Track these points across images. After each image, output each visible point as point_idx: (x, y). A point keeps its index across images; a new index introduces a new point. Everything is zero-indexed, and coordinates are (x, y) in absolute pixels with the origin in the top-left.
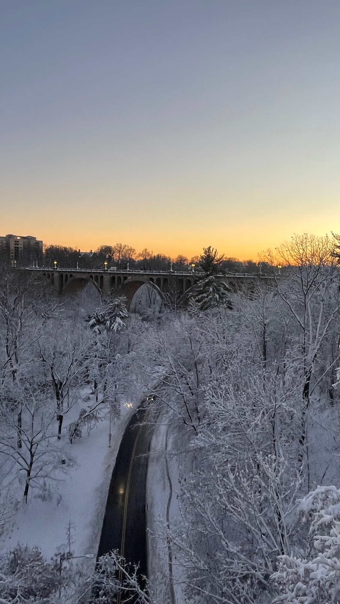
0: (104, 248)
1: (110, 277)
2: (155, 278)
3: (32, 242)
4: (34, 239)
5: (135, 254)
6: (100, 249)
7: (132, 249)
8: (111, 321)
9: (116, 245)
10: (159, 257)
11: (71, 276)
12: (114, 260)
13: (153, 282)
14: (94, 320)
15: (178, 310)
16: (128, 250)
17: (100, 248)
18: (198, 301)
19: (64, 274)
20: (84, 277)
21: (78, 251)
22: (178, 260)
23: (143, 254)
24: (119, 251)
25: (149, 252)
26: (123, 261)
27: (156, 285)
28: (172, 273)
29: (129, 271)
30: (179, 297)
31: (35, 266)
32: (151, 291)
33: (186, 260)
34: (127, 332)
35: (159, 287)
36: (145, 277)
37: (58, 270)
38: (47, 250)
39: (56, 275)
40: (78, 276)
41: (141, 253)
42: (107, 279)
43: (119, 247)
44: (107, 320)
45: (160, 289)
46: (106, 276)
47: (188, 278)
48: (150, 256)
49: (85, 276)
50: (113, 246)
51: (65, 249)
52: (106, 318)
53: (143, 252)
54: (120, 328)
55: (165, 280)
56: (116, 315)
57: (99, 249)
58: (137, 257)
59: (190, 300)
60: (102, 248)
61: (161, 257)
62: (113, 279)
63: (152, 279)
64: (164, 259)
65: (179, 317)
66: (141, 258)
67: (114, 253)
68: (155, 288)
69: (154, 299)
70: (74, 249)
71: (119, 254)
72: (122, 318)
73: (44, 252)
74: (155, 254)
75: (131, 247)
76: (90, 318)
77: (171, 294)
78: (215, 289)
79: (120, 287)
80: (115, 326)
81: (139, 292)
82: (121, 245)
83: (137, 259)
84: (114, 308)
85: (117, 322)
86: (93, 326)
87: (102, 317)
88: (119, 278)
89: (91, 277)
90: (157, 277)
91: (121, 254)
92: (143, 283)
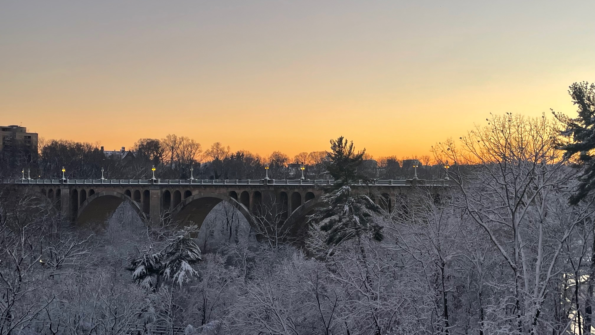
0: (145, 144)
1: (161, 192)
2: (239, 192)
3: (19, 137)
4: (22, 130)
5: (200, 151)
6: (140, 146)
7: (194, 144)
8: (172, 267)
9: (166, 139)
10: (239, 156)
11: (92, 192)
12: (163, 164)
13: (236, 199)
14: (143, 267)
15: (282, 244)
16: (187, 146)
17: (138, 144)
18: (324, 228)
19: (79, 190)
20: (115, 194)
21: (100, 149)
22: (273, 160)
24: (173, 148)
25: (224, 148)
26: (178, 164)
27: (241, 204)
28: (269, 181)
29: (194, 181)
30: (281, 223)
31: (26, 176)
32: (230, 214)
33: (286, 159)
34: (200, 286)
35: (247, 205)
36: (223, 190)
37: (68, 183)
38: (45, 148)
39: (65, 191)
40: (104, 192)
41: (211, 150)
42: (156, 195)
43: (172, 142)
44: (165, 267)
45: (249, 209)
46: (155, 192)
47: (296, 190)
48: (225, 156)
49: (118, 193)
50: (162, 139)
51: (79, 146)
52: (163, 264)
53: (213, 148)
54: (188, 280)
55: (258, 195)
56: (180, 259)
57: (136, 146)
58: (204, 157)
59: (310, 227)
60: (142, 142)
61: (243, 155)
62: (166, 195)
63: (234, 194)
64: (249, 159)
65: (290, 259)
66: (211, 159)
67: (163, 151)
68: (240, 208)
69: (237, 227)
70: (94, 146)
71: (173, 153)
72: (192, 262)
73: (40, 152)
74: (234, 151)
75: (192, 141)
76: (135, 264)
77: (268, 217)
78: (352, 206)
79: (179, 209)
80: (181, 276)
81: (211, 216)
82: (175, 137)
83: (204, 161)
84: (178, 246)
85: (184, 269)
86: (142, 277)
87: (157, 262)
88: (178, 194)
89: (128, 193)
90: (242, 191)
91: (175, 152)
92: (217, 201)
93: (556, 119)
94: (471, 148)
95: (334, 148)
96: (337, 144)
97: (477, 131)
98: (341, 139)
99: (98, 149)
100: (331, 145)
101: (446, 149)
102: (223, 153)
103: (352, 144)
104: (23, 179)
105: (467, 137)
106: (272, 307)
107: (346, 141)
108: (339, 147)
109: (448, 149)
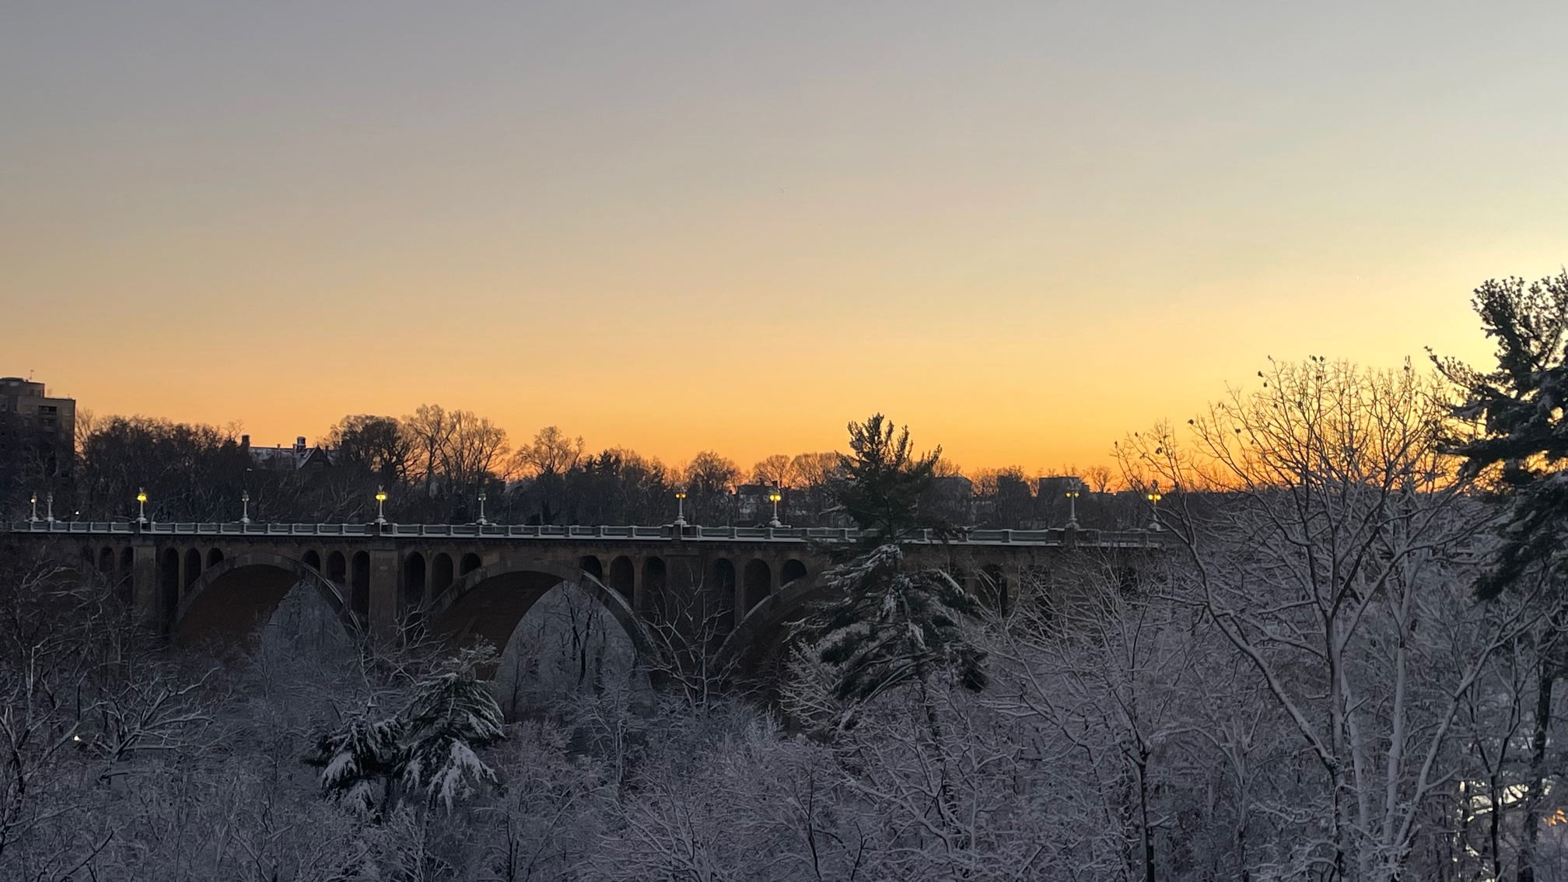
0: (360, 429)
1: (401, 556)
2: (607, 558)
3: (24, 407)
4: (33, 390)
5: (505, 451)
6: (345, 434)
7: (488, 432)
8: (425, 757)
9: (417, 416)
10: (609, 462)
11: (216, 557)
12: (406, 482)
13: (599, 576)
14: (348, 756)
15: (718, 698)
16: (470, 436)
17: (341, 429)
18: (830, 656)
19: (182, 550)
20: (277, 560)
21: (239, 441)
22: (697, 475)
23: (536, 451)
24: (432, 441)
25: (567, 443)
26: (446, 482)
27: (611, 591)
28: (686, 532)
29: (487, 529)
30: (717, 641)
31: (42, 511)
32: (583, 617)
33: (732, 473)
34: (501, 806)
35: (627, 594)
36: (564, 554)
37: (154, 532)
38: (94, 440)
39: (145, 554)
40: (248, 557)
41: (533, 446)
42: (385, 564)
43: (430, 424)
44: (408, 757)
45: (631, 605)
46: (381, 555)
47: (758, 555)
48: (569, 462)
49: (284, 558)
50: (404, 418)
51: (182, 433)
52: (403, 747)
53: (539, 442)
54: (467, 793)
55: (655, 566)
56: (448, 735)
57: (337, 434)
58: (516, 464)
59: (794, 652)
60: (351, 425)
61: (618, 461)
62: (414, 566)
63: (592, 564)
64: (635, 471)
65: (739, 736)
66: (532, 470)
67: (406, 448)
68: (609, 602)
69: (600, 651)
70: (224, 434)
71: (432, 454)
72: (479, 744)
73: (79, 448)
74: (594, 450)
75: (484, 422)
76: (327, 748)
77: (683, 625)
78: (903, 599)
79: (447, 602)
80: (449, 780)
81: (531, 620)
82: (439, 413)
83: (514, 476)
84: (443, 701)
85: (457, 762)
86: (345, 782)
87: (386, 744)
88: (444, 562)
89: (313, 558)
90: (615, 555)
91: (439, 452)
92: (549, 581)
93: (1439, 373)
94: (1219, 449)
95: (857, 445)
96: (866, 434)
97: (1234, 405)
98: (877, 421)
99: (235, 442)
100: (850, 437)
101: (1153, 451)
102: (566, 454)
103: (907, 434)
104: (35, 519)
105: (1208, 418)
106: (690, 866)
107: (891, 426)
108: (872, 442)
109: (1159, 451)
